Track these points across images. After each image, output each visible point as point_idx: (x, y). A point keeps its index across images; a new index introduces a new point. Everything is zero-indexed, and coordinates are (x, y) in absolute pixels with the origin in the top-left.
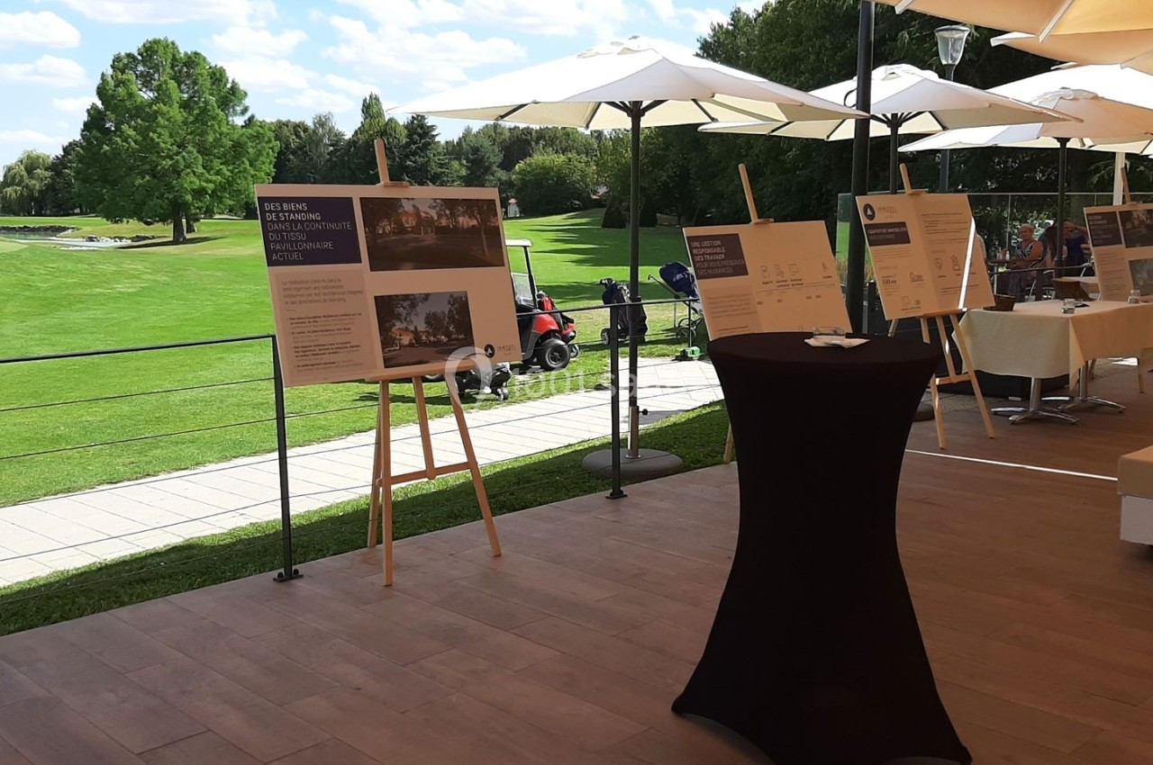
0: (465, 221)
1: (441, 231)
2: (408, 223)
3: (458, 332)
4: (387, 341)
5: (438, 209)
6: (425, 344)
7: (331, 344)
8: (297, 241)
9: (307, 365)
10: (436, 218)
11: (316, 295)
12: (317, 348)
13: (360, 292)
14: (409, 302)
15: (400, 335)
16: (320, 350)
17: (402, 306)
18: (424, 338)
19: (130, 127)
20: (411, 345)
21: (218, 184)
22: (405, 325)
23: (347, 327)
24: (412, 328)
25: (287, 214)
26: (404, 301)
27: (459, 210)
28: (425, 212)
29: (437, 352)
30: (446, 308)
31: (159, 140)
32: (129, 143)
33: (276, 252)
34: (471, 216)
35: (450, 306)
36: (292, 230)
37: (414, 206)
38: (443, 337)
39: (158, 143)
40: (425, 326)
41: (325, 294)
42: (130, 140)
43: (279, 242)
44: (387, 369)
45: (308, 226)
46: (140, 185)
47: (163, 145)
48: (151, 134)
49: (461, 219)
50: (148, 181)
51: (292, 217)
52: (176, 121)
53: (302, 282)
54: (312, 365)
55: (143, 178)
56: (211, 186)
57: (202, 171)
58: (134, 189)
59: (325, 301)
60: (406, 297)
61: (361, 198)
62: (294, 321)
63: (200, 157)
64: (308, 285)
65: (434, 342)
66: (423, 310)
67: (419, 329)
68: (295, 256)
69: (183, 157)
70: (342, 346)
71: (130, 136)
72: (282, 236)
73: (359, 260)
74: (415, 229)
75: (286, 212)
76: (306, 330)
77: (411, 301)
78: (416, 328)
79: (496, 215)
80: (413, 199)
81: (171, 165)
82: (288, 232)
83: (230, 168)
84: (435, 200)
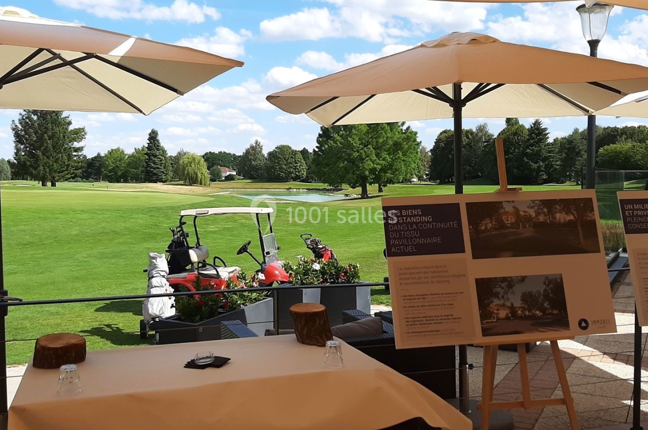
0: (561, 217)
1: (538, 226)
2: (508, 221)
3: (553, 308)
4: (485, 313)
5: (536, 208)
6: (521, 318)
7: (435, 316)
8: (411, 238)
9: (416, 332)
10: (534, 215)
11: (425, 278)
12: (424, 319)
13: (464, 275)
14: (506, 283)
15: (498, 310)
16: (427, 320)
17: (500, 286)
18: (520, 312)
19: (338, 135)
20: (507, 318)
21: (383, 165)
22: (501, 302)
23: (450, 303)
24: (508, 304)
25: (405, 218)
26: (502, 282)
27: (556, 208)
28: (524, 212)
29: (532, 325)
30: (542, 288)
31: (353, 142)
32: (337, 144)
33: (395, 246)
34: (568, 212)
35: (545, 286)
36: (408, 229)
37: (514, 207)
38: (538, 312)
39: (352, 143)
40: (521, 302)
41: (432, 277)
42: (338, 142)
43: (397, 239)
44: (484, 337)
45: (421, 226)
46: (342, 167)
47: (354, 144)
48: (349, 139)
49: (558, 215)
50: (346, 164)
51: (409, 220)
52: (362, 131)
53: (413, 268)
54: (420, 332)
55: (344, 163)
56: (379, 167)
57: (375, 158)
58: (339, 169)
59: (433, 282)
60: (504, 279)
61: (467, 203)
62: (406, 298)
63: (374, 150)
64: (419, 270)
65: (529, 316)
66: (519, 290)
67: (515, 305)
68: (409, 249)
69: (365, 151)
70: (446, 317)
71: (337, 140)
72: (400, 234)
73: (463, 251)
74: (515, 225)
75: (404, 216)
76: (416, 305)
77: (509, 282)
78: (512, 304)
79: (592, 210)
80: (513, 201)
81: (358, 156)
82: (404, 231)
83: (391, 156)
84: (533, 201)
